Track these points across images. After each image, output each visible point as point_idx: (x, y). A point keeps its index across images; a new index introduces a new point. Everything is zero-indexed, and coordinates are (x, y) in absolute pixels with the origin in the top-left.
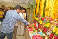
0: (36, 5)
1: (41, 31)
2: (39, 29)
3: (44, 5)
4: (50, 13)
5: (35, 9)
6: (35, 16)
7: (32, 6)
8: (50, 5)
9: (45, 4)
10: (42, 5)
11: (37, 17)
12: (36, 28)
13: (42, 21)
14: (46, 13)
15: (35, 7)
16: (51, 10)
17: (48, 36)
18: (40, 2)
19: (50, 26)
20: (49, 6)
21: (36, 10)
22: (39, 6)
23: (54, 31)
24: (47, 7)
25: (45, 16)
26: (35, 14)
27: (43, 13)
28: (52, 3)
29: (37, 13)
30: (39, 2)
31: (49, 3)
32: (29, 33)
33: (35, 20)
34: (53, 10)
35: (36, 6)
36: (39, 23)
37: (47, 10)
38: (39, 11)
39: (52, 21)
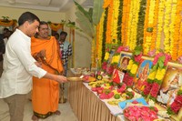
0: (106, 13)
1: (137, 96)
3: (137, 15)
4: (162, 41)
5: (101, 27)
9: (142, 13)
10: (131, 15)
11: (110, 52)
12: (119, 86)
13: (135, 63)
14: (148, 39)
15: (102, 19)
16: (166, 31)
17: (165, 105)
18: (121, 5)
19: (165, 77)
20: (156, 19)
22: (120, 18)
27: (138, 39)
34: (172, 30)
35: (106, 18)
37: (151, 31)
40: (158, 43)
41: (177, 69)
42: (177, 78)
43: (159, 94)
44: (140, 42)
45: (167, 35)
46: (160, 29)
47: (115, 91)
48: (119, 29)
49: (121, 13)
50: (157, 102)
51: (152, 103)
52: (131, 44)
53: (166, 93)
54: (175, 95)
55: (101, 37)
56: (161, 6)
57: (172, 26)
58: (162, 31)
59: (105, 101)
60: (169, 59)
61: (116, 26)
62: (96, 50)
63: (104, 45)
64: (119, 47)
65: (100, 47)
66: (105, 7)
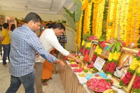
0: (84, 14)
3: (103, 14)
4: (118, 32)
5: (81, 23)
6: (82, 39)
7: (73, 16)
8: (118, 15)
9: (105, 13)
10: (98, 14)
12: (89, 64)
13: (100, 48)
14: (109, 31)
15: (81, 18)
16: (121, 24)
18: (93, 8)
19: (120, 58)
20: (115, 16)
21: (83, 25)
22: (92, 17)
23: (132, 68)
24: (110, 17)
27: (103, 31)
28: (122, 10)
29: (85, 32)
30: (90, 7)
31: (115, 9)
34: (126, 24)
35: (83, 17)
37: (111, 25)
38: (91, 28)
39: (124, 48)
40: (116, 34)
41: (129, 52)
42: (128, 59)
43: (115, 70)
44: (104, 33)
45: (122, 27)
46: (117, 23)
47: (85, 67)
48: (91, 24)
49: (92, 13)
50: (113, 76)
51: (109, 77)
52: (98, 34)
53: (120, 70)
54: (126, 72)
55: (80, 30)
56: (118, 6)
57: (125, 21)
58: (119, 25)
59: (77, 74)
61: (89, 23)
62: (78, 39)
63: (82, 35)
64: (91, 37)
65: (80, 37)
66: (82, 10)
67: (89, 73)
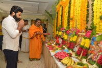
0: (58, 14)
1: (66, 49)
2: (64, 46)
6: (57, 30)
7: (51, 16)
8: (75, 13)
9: (69, 12)
10: (65, 13)
11: (59, 31)
12: (59, 45)
13: (66, 34)
14: (71, 23)
16: (77, 19)
22: (62, 15)
23: (82, 44)
24: (72, 15)
25: (71, 28)
26: (57, 26)
28: (78, 10)
29: (58, 25)
30: (61, 9)
31: (74, 9)
32: (49, 52)
33: (57, 36)
34: (79, 18)
35: (57, 16)
36: (62, 38)
37: (72, 20)
38: (62, 22)
39: (79, 33)
40: (75, 25)
41: (81, 35)
42: (81, 40)
44: (69, 25)
46: (75, 18)
47: (57, 47)
48: (62, 20)
49: (62, 13)
50: (73, 51)
53: (76, 47)
60: (79, 31)
61: (61, 19)
62: (54, 30)
64: (62, 28)
66: (57, 11)
67: (58, 50)
